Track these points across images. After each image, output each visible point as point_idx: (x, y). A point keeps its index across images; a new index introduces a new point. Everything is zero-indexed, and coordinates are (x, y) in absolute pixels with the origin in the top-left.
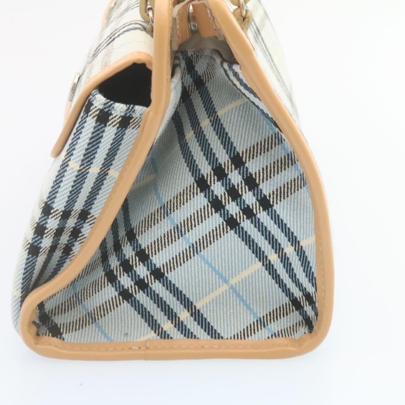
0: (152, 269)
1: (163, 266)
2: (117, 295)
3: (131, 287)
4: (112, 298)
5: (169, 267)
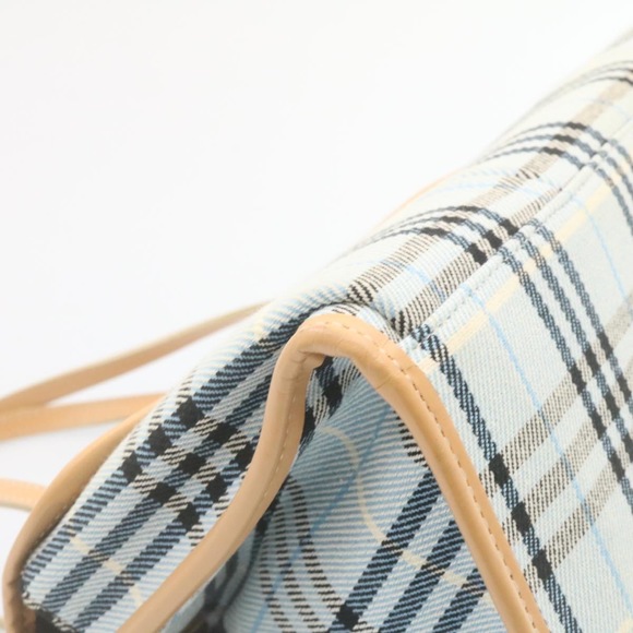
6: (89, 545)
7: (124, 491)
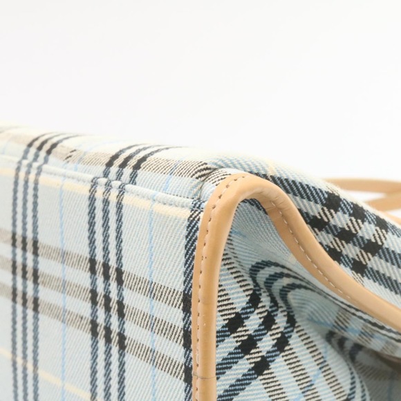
0: (269, 357)
1: (271, 373)
2: (237, 311)
3: (246, 331)
4: (232, 304)
5: (268, 381)
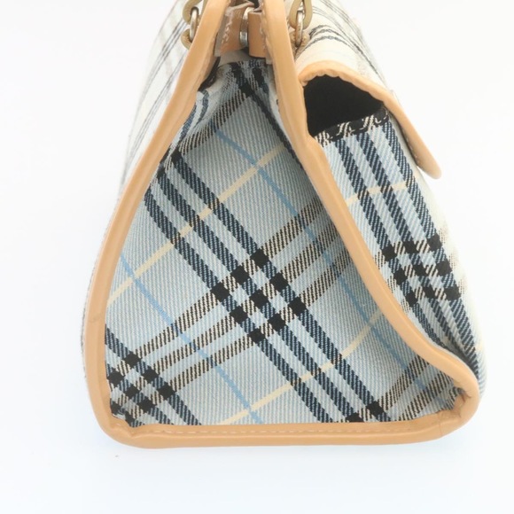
6: (398, 192)
7: (424, 234)
